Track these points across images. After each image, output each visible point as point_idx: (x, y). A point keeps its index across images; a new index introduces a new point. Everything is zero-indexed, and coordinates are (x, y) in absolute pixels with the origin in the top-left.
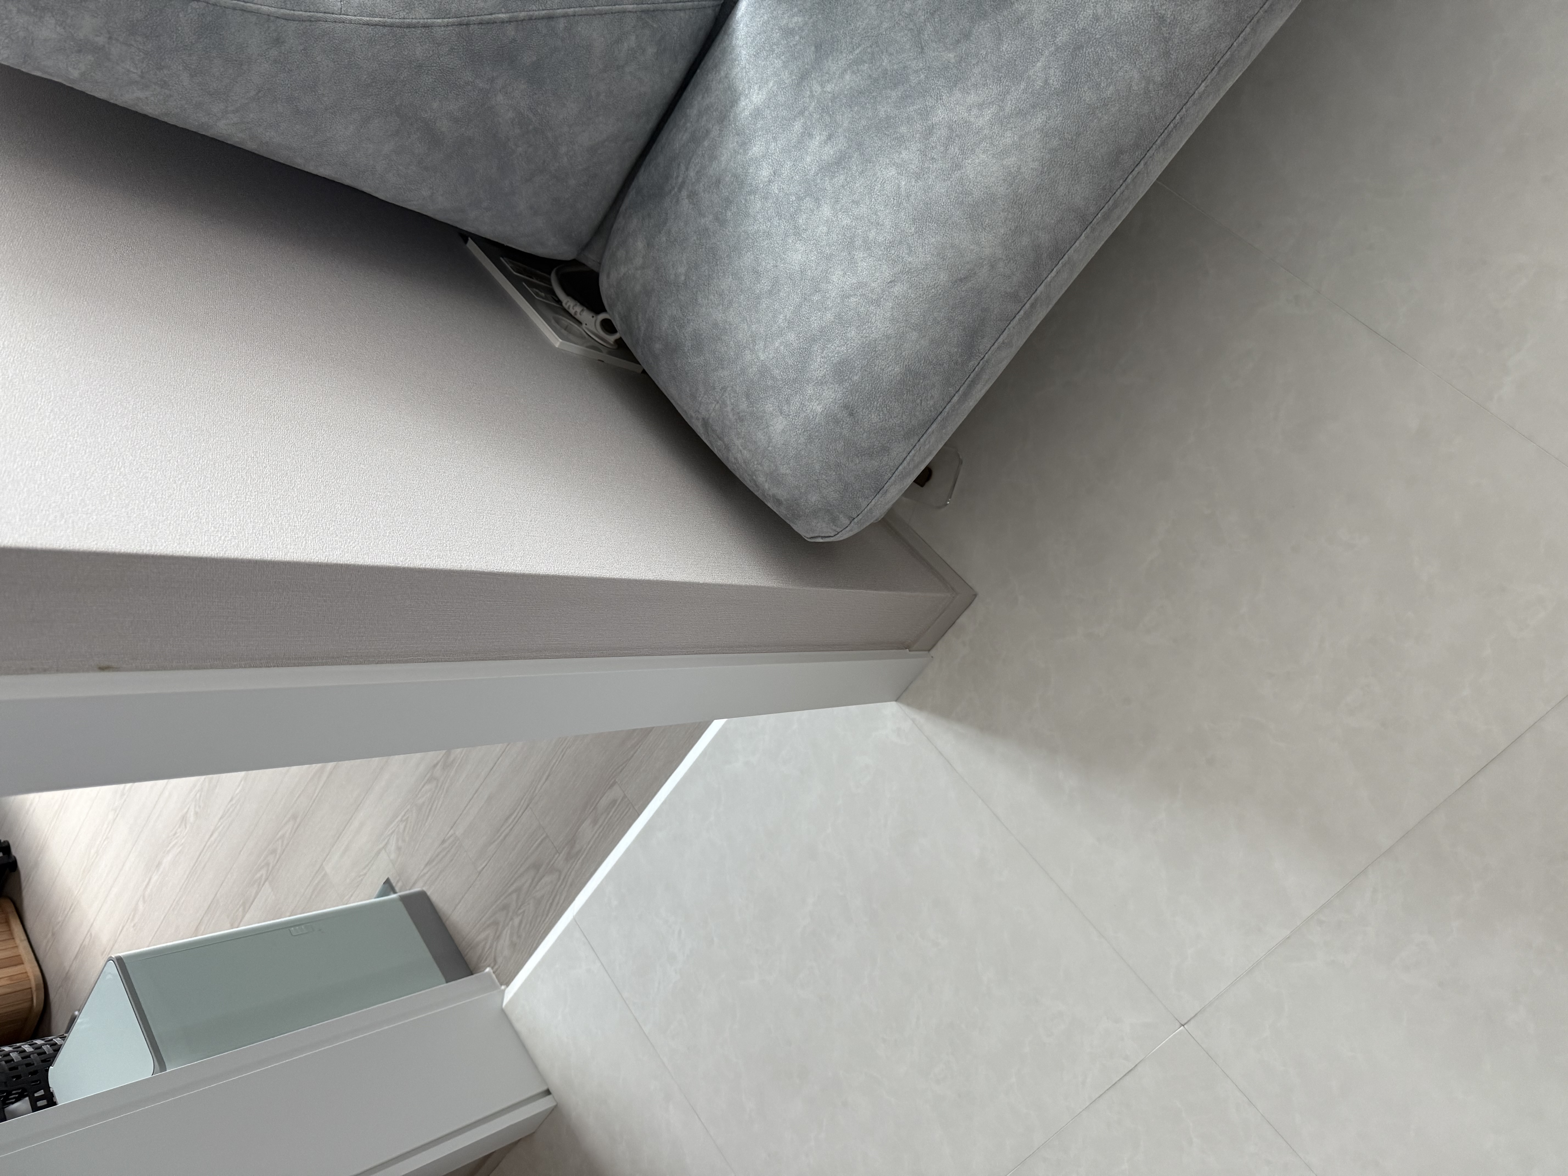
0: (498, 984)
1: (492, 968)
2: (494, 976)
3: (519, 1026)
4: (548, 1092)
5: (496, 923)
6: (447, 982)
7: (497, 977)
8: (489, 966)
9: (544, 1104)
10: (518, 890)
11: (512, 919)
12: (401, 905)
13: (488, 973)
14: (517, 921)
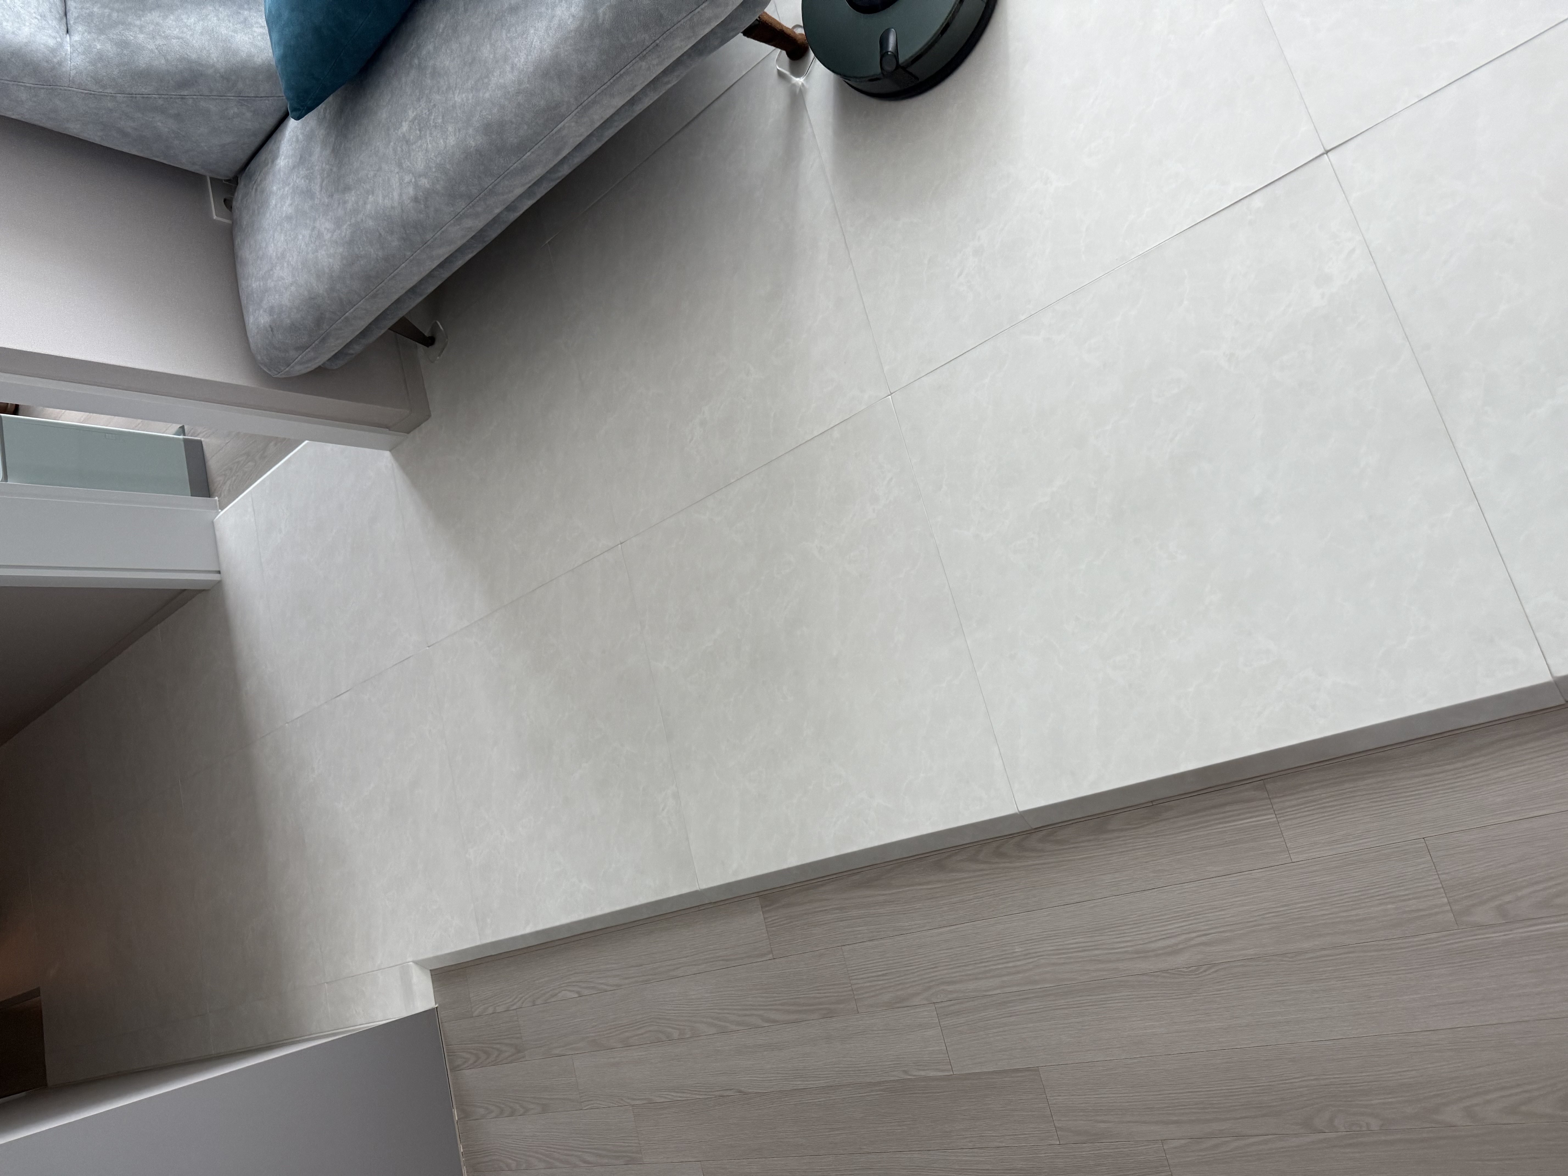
0: (218, 507)
1: (219, 498)
2: (218, 503)
3: (217, 534)
4: (219, 572)
5: (225, 475)
6: (192, 496)
7: (219, 504)
8: (217, 496)
9: (215, 577)
10: (238, 462)
11: (232, 477)
12: (182, 443)
13: (216, 500)
14: (234, 478)
